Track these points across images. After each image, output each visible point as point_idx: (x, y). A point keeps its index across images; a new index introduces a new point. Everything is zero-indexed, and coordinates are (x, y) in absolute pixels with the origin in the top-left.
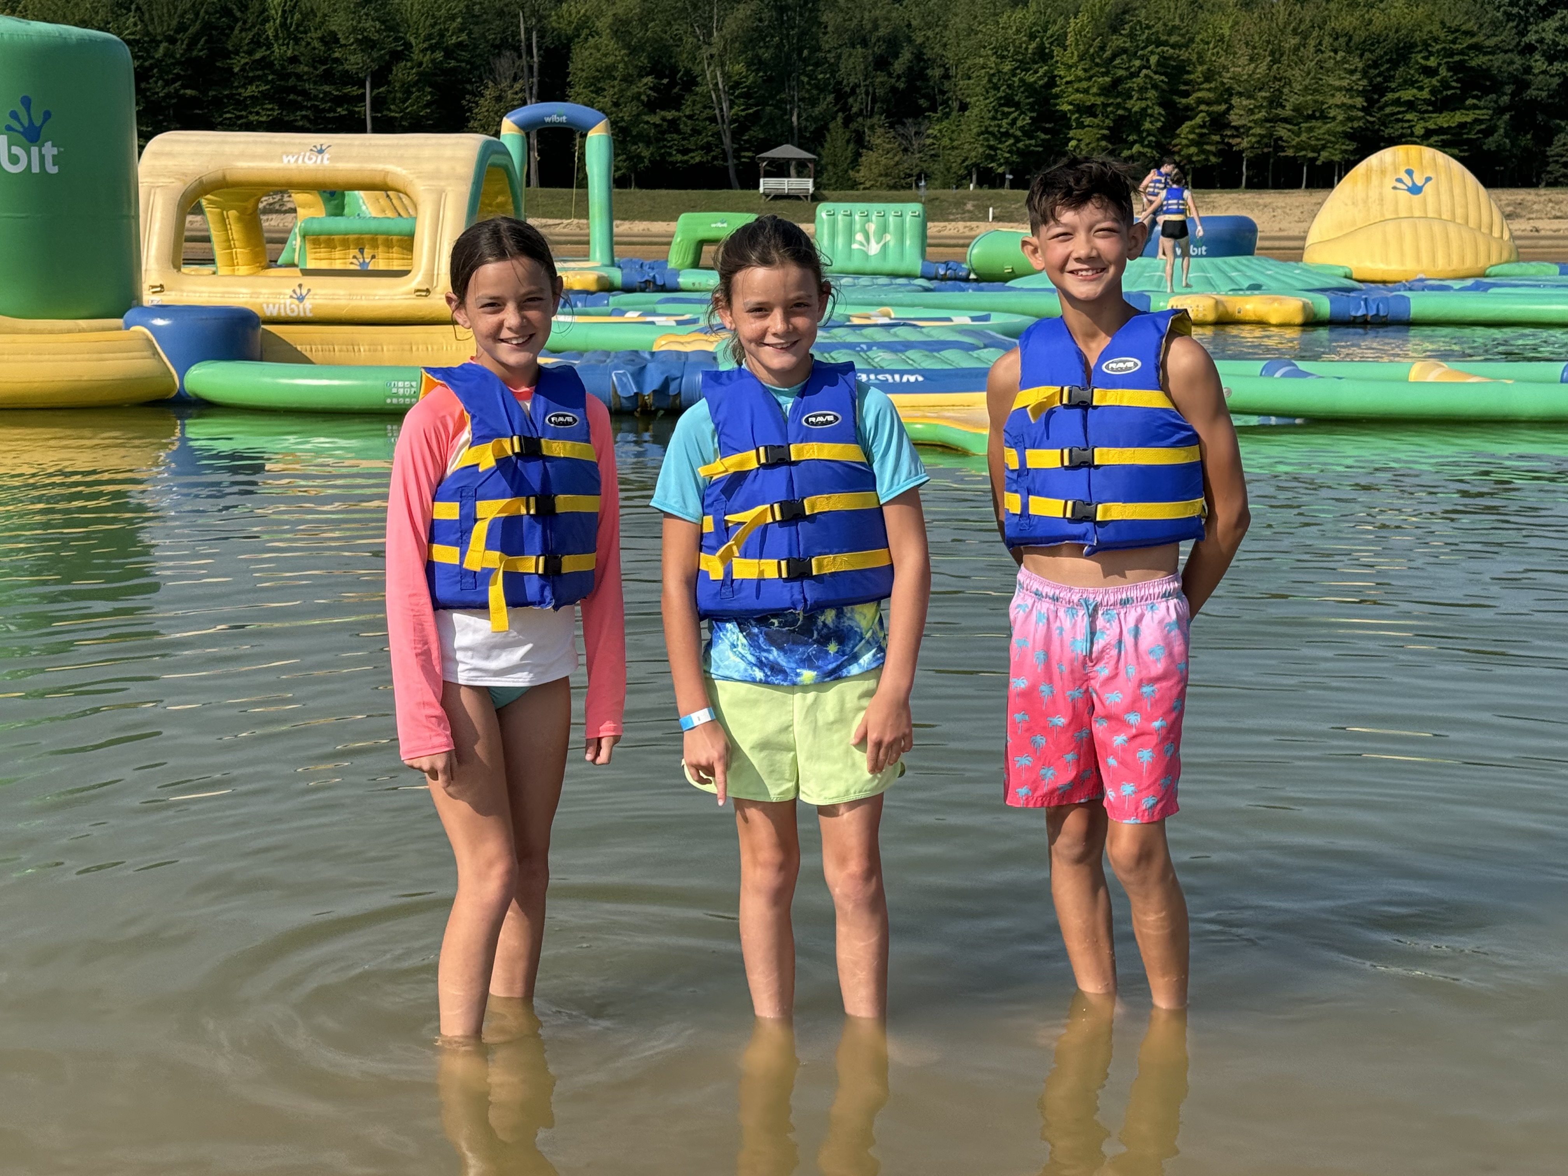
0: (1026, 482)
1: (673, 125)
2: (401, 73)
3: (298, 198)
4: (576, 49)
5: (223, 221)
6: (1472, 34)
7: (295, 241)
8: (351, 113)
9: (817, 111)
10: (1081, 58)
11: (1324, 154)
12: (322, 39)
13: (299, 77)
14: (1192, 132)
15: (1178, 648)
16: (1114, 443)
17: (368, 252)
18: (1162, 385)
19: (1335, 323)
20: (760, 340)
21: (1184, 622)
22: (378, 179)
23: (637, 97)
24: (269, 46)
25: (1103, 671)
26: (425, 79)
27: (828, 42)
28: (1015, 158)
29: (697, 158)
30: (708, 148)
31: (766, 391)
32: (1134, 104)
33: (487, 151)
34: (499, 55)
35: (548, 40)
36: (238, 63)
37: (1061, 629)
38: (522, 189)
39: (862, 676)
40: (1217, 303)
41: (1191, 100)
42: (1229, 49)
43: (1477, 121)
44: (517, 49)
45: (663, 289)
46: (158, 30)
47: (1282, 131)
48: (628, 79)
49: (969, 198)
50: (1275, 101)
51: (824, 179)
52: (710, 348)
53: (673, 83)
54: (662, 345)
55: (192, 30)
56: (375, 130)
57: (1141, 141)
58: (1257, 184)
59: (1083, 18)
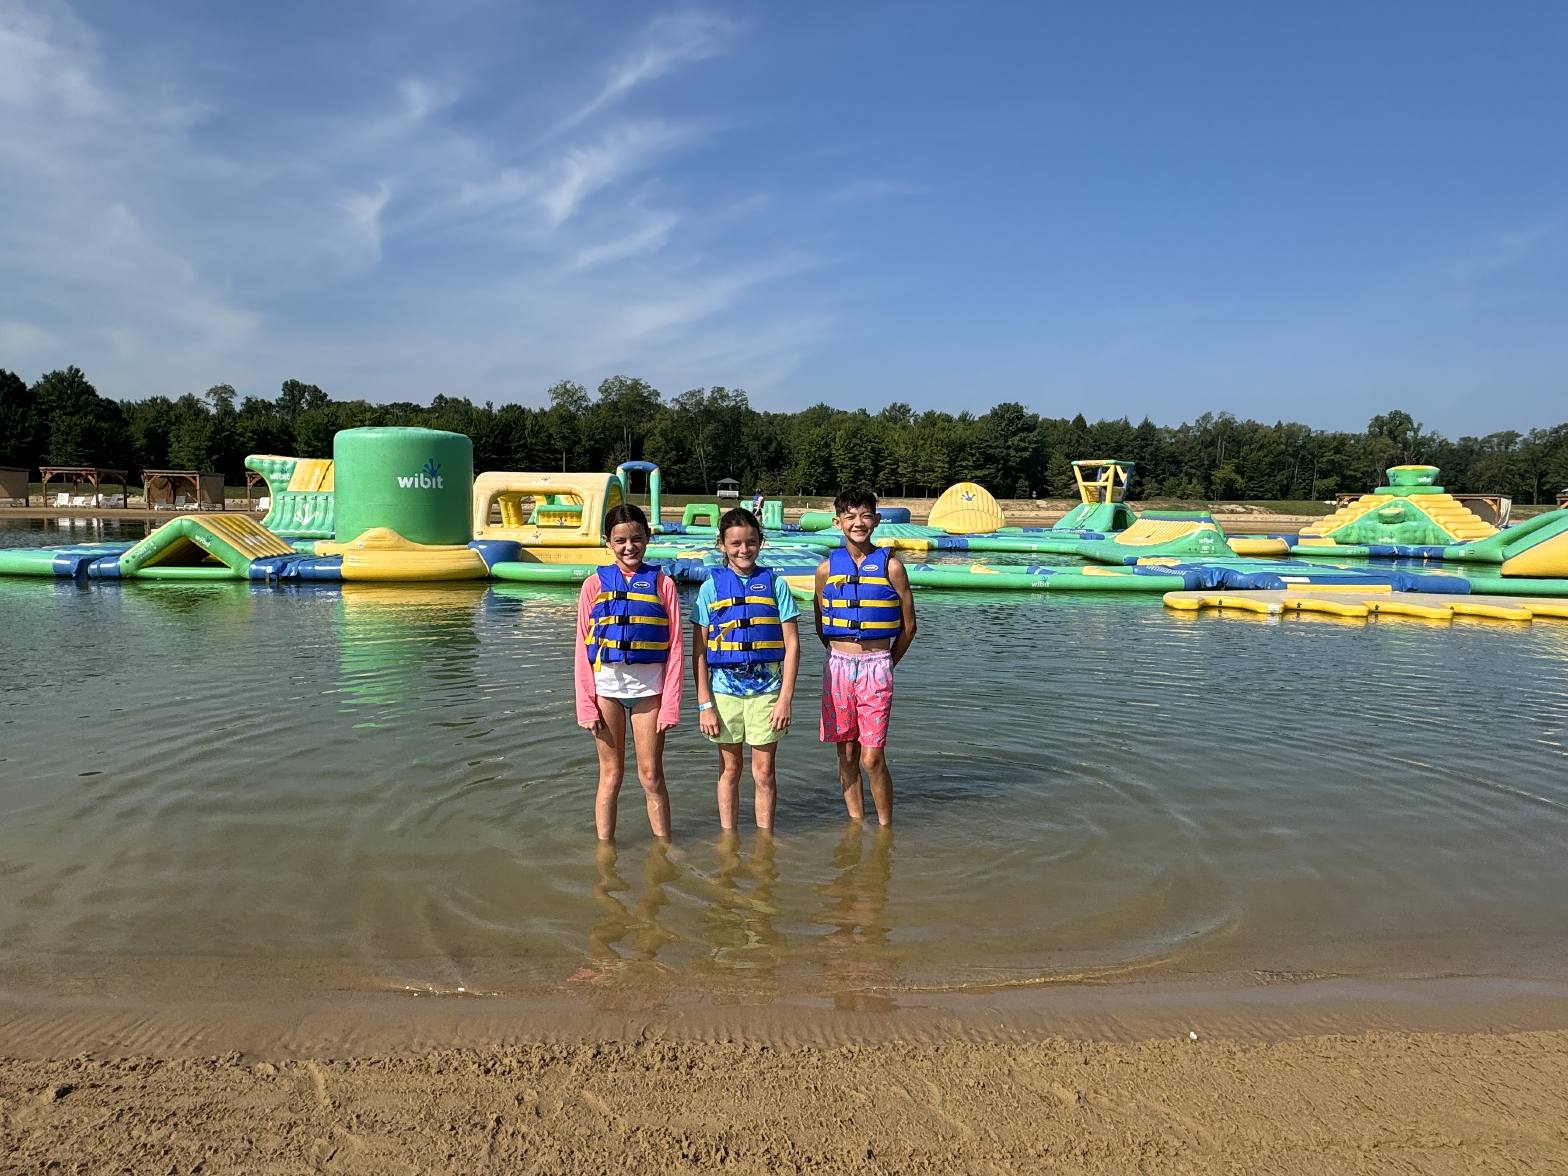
0: (831, 612)
1: (684, 470)
2: (577, 449)
3: (536, 497)
4: (645, 440)
5: (506, 506)
6: (987, 441)
7: (535, 514)
8: (557, 464)
9: (739, 465)
10: (842, 447)
11: (934, 485)
12: (547, 436)
13: (537, 451)
14: (884, 475)
15: (890, 679)
16: (868, 598)
17: (563, 519)
18: (886, 576)
19: (939, 549)
20: (736, 555)
21: (892, 668)
22: (569, 490)
23: (670, 459)
24: (526, 439)
25: (861, 687)
26: (586, 451)
27: (744, 439)
28: (817, 484)
29: (693, 482)
30: (697, 479)
31: (738, 578)
32: (862, 465)
33: (611, 480)
34: (616, 443)
35: (635, 437)
36: (514, 445)
37: (844, 671)
38: (624, 495)
39: (771, 693)
40: (895, 541)
41: (883, 463)
42: (897, 445)
43: (991, 474)
44: (623, 440)
45: (680, 533)
46: (482, 432)
47: (918, 476)
48: (666, 452)
49: (799, 499)
50: (915, 465)
51: (742, 491)
52: (701, 557)
53: (684, 454)
54: (680, 556)
55: (497, 432)
56: (567, 471)
57: (865, 479)
58: (909, 495)
59: (842, 432)
